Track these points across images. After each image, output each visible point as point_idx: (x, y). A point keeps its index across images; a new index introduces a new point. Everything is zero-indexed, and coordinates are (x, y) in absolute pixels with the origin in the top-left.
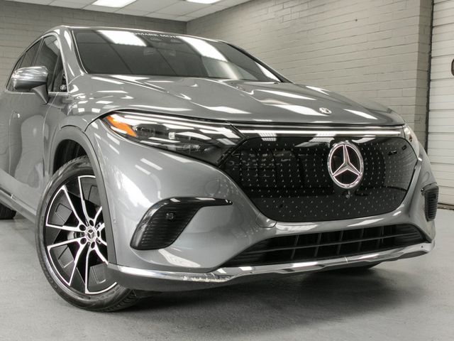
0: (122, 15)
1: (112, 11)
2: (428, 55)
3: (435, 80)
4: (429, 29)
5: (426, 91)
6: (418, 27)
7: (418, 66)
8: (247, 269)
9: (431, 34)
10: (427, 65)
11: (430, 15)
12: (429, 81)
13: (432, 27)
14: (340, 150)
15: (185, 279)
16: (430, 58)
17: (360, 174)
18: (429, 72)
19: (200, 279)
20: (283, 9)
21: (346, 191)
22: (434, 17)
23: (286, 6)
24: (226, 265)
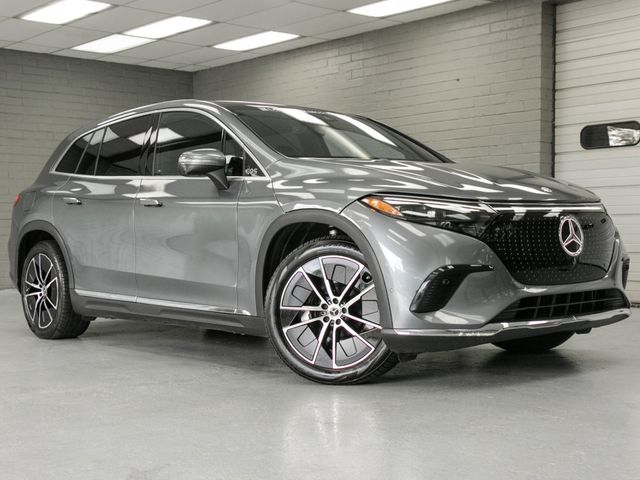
0: (105, 62)
1: (85, 57)
2: (550, 124)
3: (558, 153)
4: (551, 92)
5: (550, 166)
6: (539, 91)
7: (542, 137)
8: (506, 325)
9: (554, 99)
10: (550, 135)
11: (552, 76)
12: (554, 154)
13: (554, 91)
14: (567, 223)
15: (461, 334)
16: (554, 127)
17: (581, 243)
18: (553, 144)
19: (473, 334)
20: (352, 61)
21: (573, 258)
22: (557, 79)
23: (354, 57)
24: (492, 321)
